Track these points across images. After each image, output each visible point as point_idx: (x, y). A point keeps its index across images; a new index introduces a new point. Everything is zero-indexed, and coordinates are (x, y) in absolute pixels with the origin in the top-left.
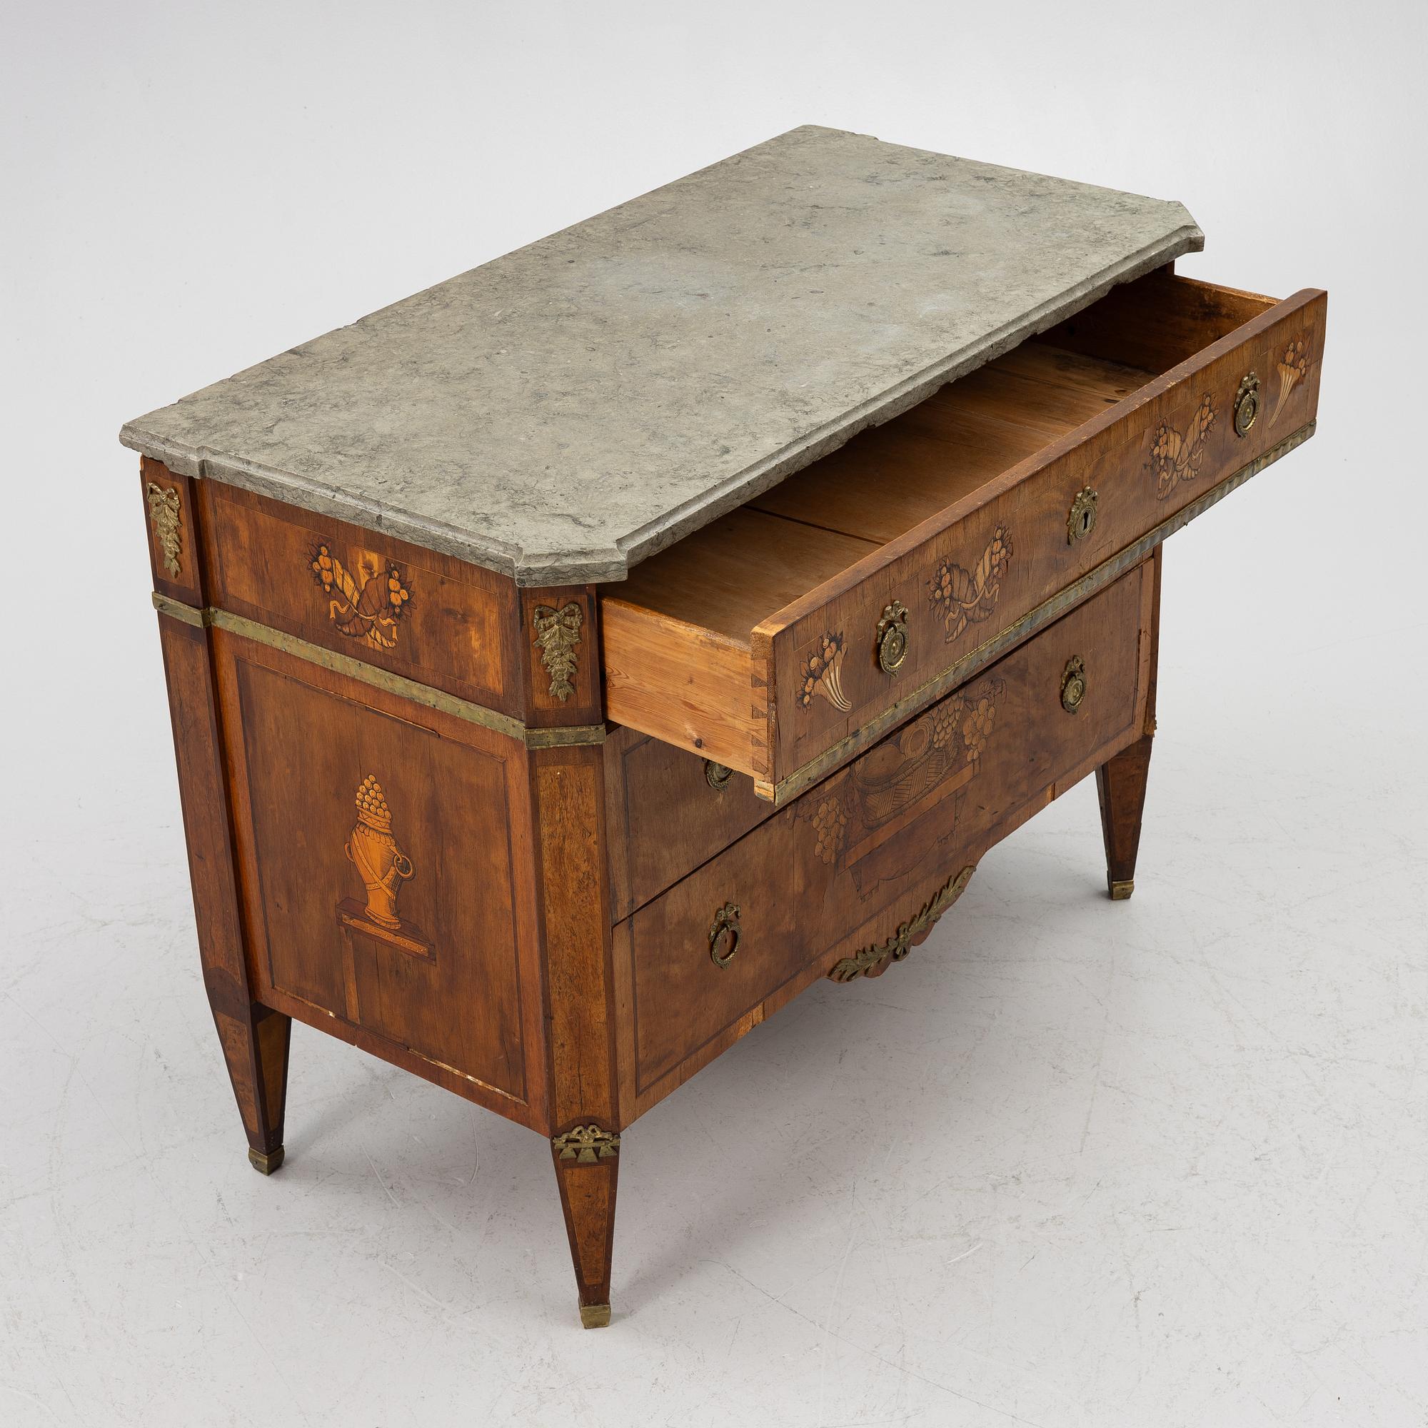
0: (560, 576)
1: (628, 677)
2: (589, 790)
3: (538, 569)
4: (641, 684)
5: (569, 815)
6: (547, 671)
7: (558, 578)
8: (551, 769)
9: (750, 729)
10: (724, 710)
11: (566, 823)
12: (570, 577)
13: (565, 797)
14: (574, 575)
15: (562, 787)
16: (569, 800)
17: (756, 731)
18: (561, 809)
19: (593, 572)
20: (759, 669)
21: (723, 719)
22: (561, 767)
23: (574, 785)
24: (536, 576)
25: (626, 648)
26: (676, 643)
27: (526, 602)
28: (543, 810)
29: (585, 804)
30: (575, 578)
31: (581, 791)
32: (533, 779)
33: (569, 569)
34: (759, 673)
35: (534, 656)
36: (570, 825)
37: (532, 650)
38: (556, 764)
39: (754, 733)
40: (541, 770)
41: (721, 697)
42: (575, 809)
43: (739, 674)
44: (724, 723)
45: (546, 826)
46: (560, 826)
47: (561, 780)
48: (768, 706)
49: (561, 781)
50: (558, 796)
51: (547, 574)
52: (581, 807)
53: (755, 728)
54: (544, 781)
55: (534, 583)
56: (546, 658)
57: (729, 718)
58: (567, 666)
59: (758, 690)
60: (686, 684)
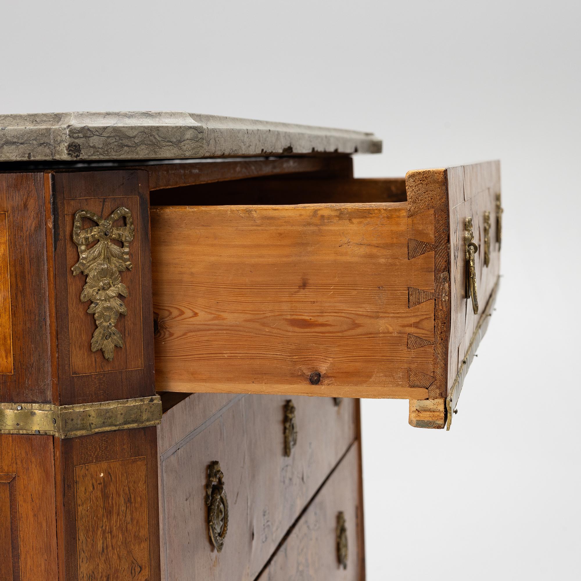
0: (126, 142)
1: (196, 314)
2: (139, 499)
3: (97, 129)
4: (218, 318)
5: (114, 541)
6: (89, 311)
7: (122, 146)
8: (93, 467)
9: (404, 326)
10: (361, 311)
11: (110, 555)
12: (137, 145)
13: (109, 513)
14: (142, 143)
15: (105, 496)
16: (114, 517)
17: (416, 325)
18: (104, 532)
19: (164, 139)
20: (421, 227)
21: (358, 326)
22: (104, 465)
23: (121, 492)
24: (95, 141)
25: (193, 270)
26: (280, 234)
27: (63, 204)
28: (81, 536)
29: (135, 522)
30: (143, 147)
31: (129, 501)
32: (69, 486)
33: (135, 133)
34: (420, 233)
35: (72, 289)
36: (115, 557)
37: (70, 280)
38: (98, 459)
39: (412, 330)
40: (79, 471)
41: (355, 292)
42: (122, 530)
43: (387, 246)
44: (359, 330)
45: (85, 561)
46: (103, 559)
47: (105, 484)
48: (436, 279)
49: (105, 486)
50: (101, 511)
51: (108, 137)
52: (130, 527)
53: (413, 320)
54: (83, 489)
55: (92, 151)
56: (88, 291)
57: (368, 321)
58: (116, 303)
59: (420, 260)
60: (296, 292)
